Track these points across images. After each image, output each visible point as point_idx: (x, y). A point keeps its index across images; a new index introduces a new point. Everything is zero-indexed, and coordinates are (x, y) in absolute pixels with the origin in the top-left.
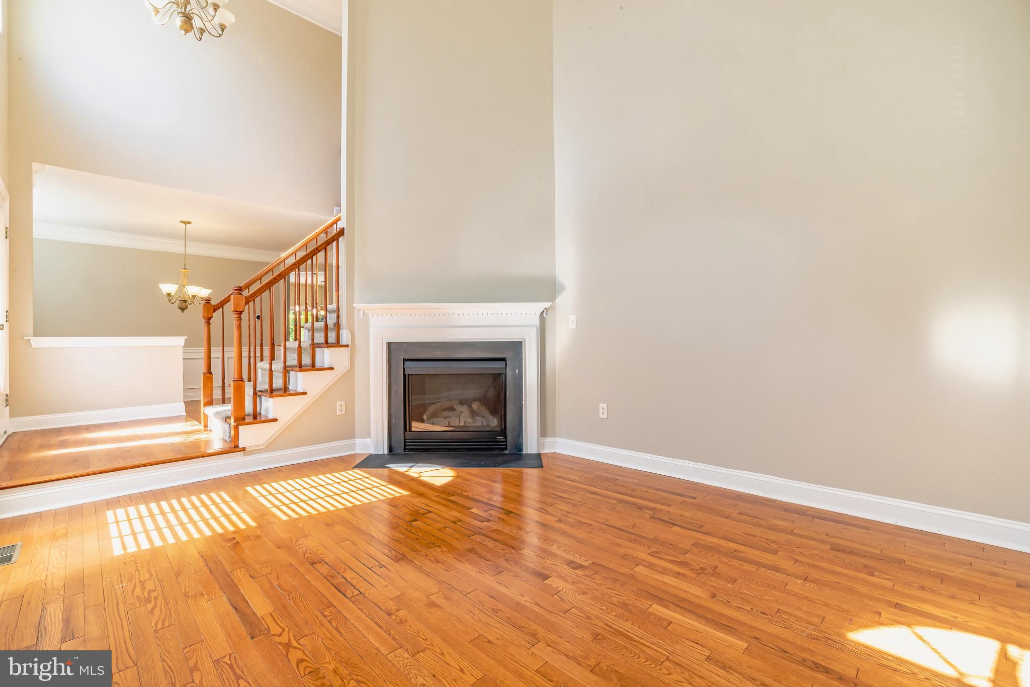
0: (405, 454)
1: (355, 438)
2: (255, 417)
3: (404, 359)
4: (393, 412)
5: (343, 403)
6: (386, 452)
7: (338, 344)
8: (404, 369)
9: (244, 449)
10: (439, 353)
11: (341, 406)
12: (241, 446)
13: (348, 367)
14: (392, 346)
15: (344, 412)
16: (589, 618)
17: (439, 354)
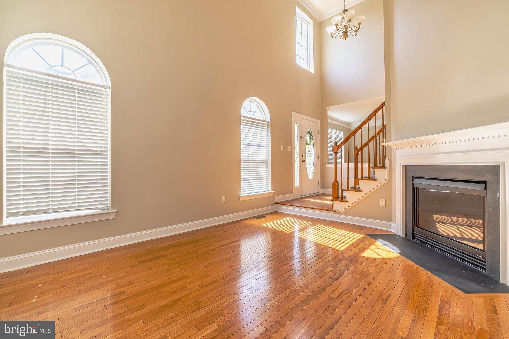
0: (412, 242)
1: (392, 222)
2: (342, 198)
3: (413, 177)
4: (407, 211)
5: (384, 200)
6: (405, 236)
7: (384, 167)
8: (413, 184)
9: (335, 211)
10: (432, 173)
11: (383, 201)
12: (334, 209)
13: (387, 180)
14: (407, 168)
15: (384, 205)
16: (212, 301)
17: (432, 175)
